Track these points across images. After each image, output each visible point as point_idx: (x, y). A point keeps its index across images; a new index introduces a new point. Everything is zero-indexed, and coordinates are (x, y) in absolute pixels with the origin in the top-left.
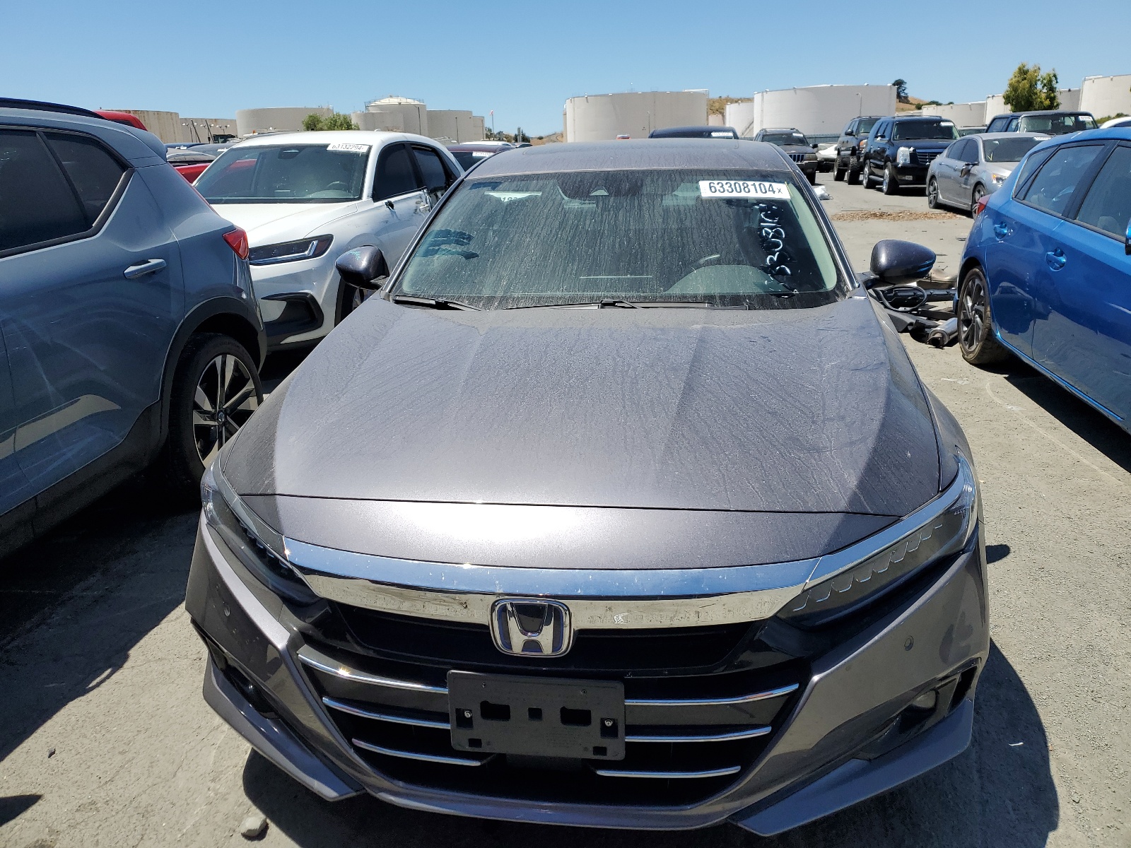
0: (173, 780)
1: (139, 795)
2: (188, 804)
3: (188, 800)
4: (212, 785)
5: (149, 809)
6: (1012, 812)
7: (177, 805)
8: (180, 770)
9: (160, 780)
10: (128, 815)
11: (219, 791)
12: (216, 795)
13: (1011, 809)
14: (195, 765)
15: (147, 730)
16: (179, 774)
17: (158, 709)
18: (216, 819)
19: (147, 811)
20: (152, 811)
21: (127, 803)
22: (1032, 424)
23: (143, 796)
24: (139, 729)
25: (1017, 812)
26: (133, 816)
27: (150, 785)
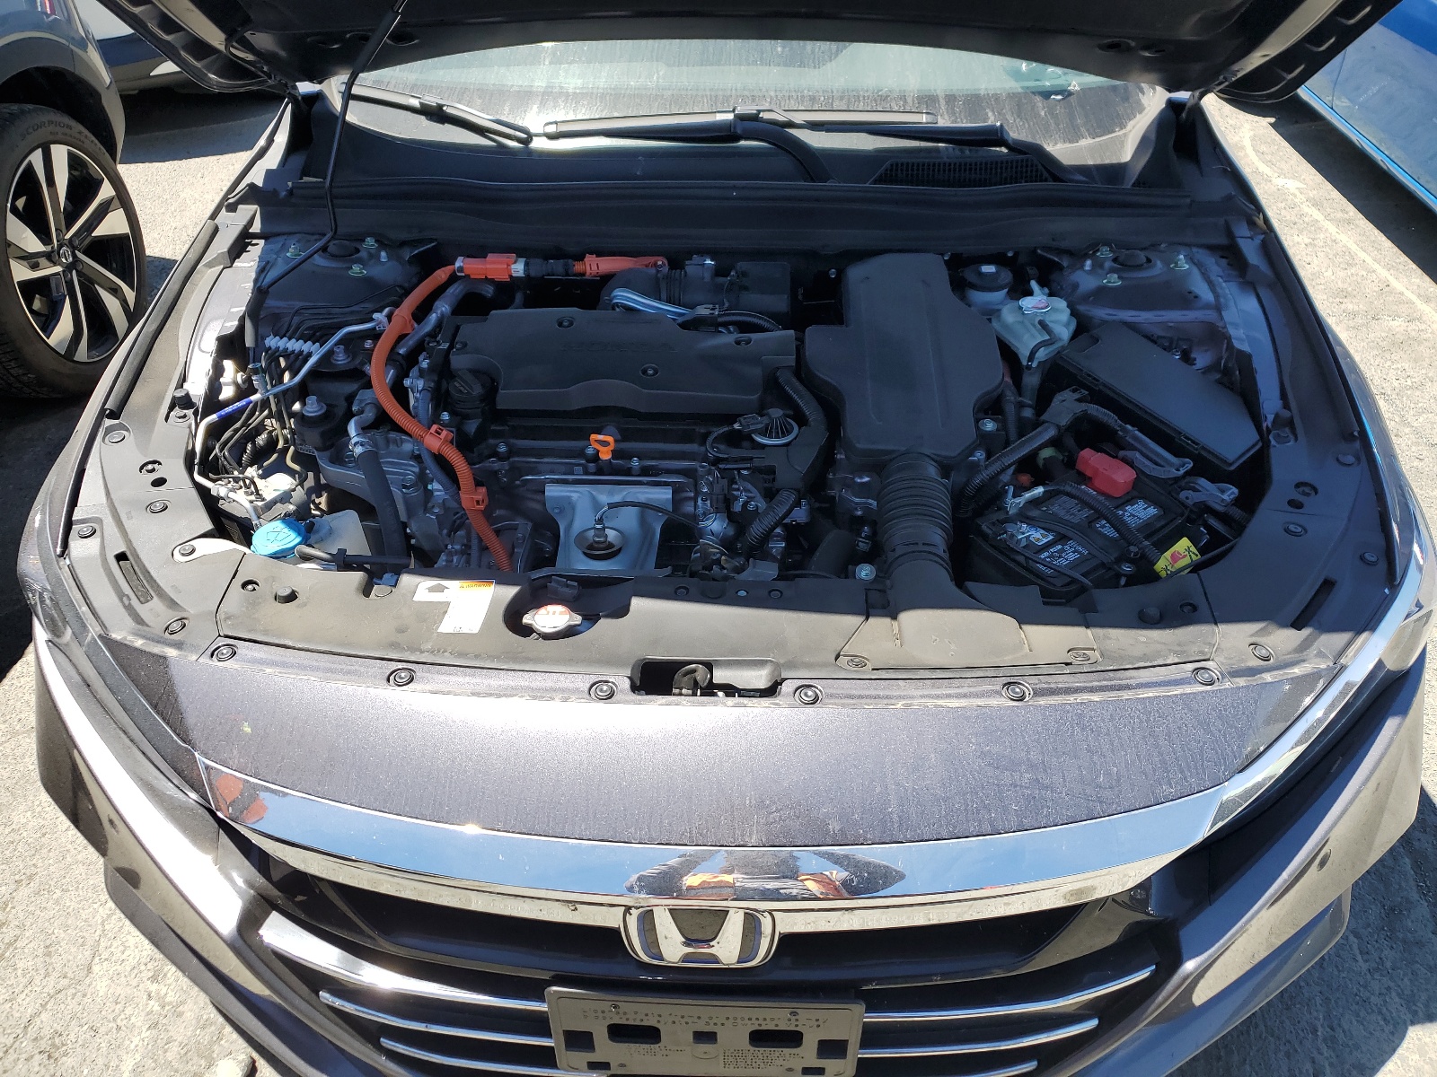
0: (87, 981)
1: (38, 1014)
2: (118, 1028)
3: (119, 1021)
4: (153, 987)
5: (57, 1041)
6: (1359, 958)
7: (102, 1030)
8: (97, 959)
9: (66, 982)
10: (24, 1056)
11: (167, 1000)
12: (163, 1007)
13: (1357, 952)
14: (121, 948)
15: (31, 878)
16: (96, 969)
17: (44, 835)
18: (170, 1056)
19: (53, 1045)
20: (63, 1045)
21: (19, 1031)
22: (1316, 214)
23: (44, 1016)
24: (17, 878)
25: (1366, 957)
26: (32, 1057)
27: (52, 992)
